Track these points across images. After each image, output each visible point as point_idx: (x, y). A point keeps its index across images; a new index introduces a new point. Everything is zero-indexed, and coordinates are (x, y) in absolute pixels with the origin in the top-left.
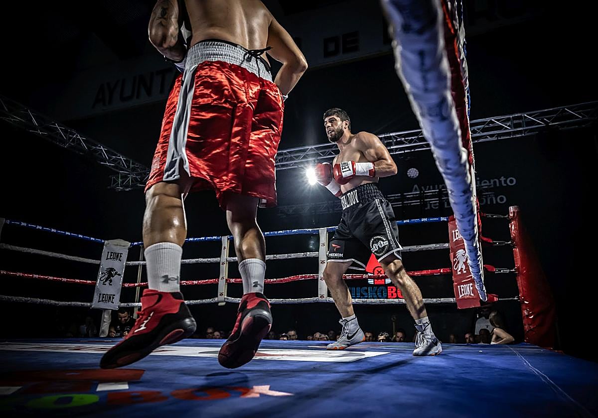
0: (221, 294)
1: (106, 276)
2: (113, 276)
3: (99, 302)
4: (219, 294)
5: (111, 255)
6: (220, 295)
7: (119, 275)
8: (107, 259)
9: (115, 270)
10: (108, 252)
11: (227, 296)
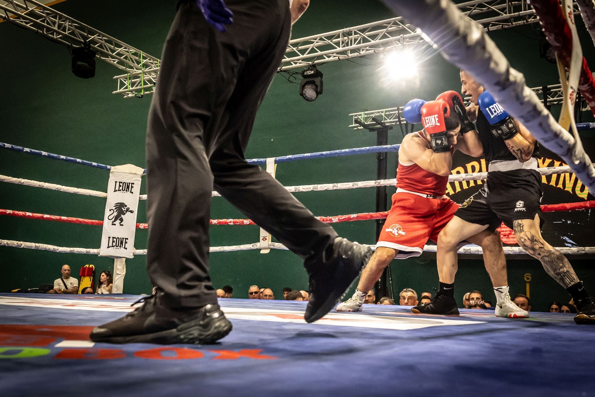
1: (115, 214)
2: (124, 214)
3: (108, 247)
4: (261, 238)
5: (120, 186)
7: (132, 212)
8: (115, 191)
9: (126, 206)
10: (116, 182)
11: (272, 241)
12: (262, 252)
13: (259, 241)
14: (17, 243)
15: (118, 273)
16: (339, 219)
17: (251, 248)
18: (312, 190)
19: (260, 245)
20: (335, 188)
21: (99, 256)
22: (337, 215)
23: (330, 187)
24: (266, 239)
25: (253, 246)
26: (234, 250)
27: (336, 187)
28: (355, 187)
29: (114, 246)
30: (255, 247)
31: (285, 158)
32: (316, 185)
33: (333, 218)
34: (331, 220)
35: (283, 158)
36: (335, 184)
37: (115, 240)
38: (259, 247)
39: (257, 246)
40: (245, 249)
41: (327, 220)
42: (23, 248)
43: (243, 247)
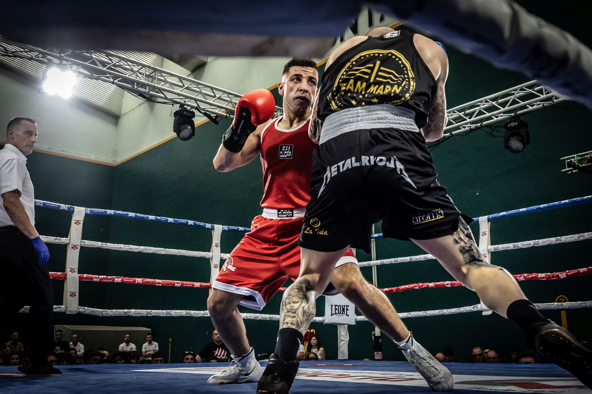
12: (484, 314)
13: (479, 303)
14: (255, 316)
15: (342, 339)
16: (567, 275)
17: (472, 310)
18: (533, 246)
19: (481, 307)
20: (558, 242)
21: (324, 323)
22: (564, 270)
23: (553, 241)
25: (474, 308)
26: (453, 312)
27: (559, 240)
29: (337, 314)
30: (475, 309)
31: (499, 216)
32: (537, 240)
33: (560, 274)
34: (558, 276)
35: (497, 216)
36: (559, 238)
37: (337, 307)
38: (480, 309)
39: (477, 308)
40: (465, 311)
41: (553, 277)
42: (260, 320)
43: (463, 309)
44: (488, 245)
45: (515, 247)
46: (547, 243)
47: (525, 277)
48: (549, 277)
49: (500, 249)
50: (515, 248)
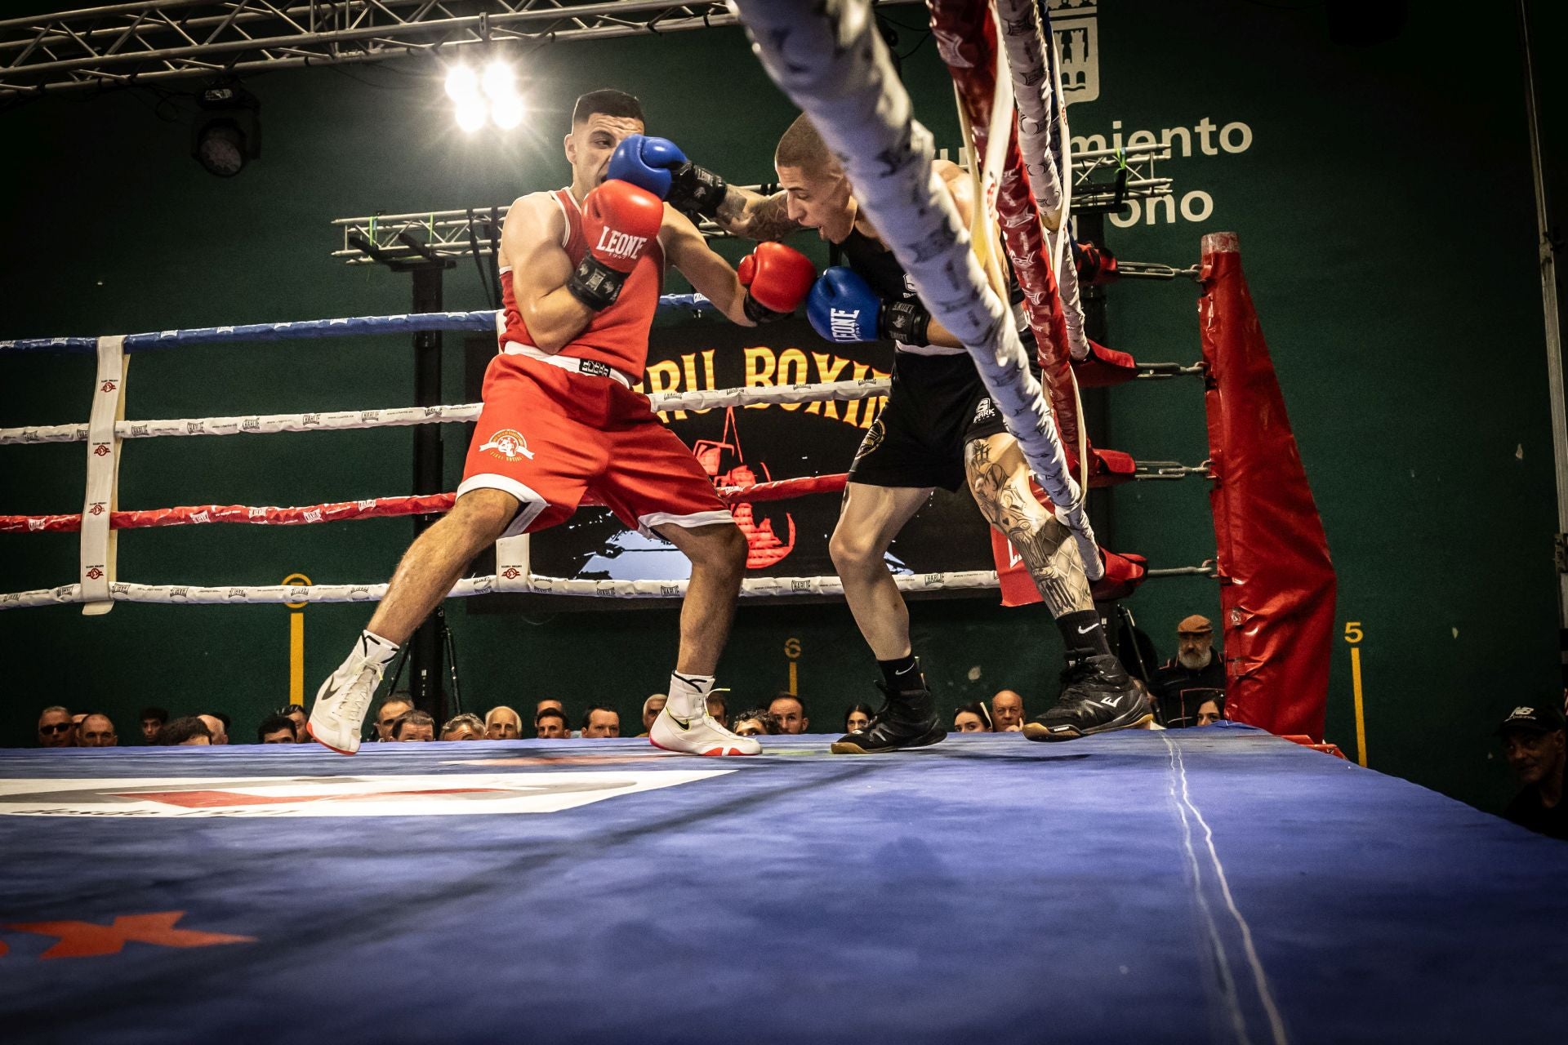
0: (95, 573)
4: (84, 571)
6: (89, 575)
11: (119, 579)
12: (88, 611)
13: (78, 581)
16: (323, 514)
17: (52, 600)
18: (241, 432)
19: (81, 592)
20: (311, 426)
22: (316, 502)
23: (295, 423)
24: (100, 574)
25: (59, 595)
27: (314, 422)
28: (371, 423)
30: (65, 598)
31: (157, 338)
32: (255, 417)
33: (307, 511)
34: (299, 516)
35: (151, 338)
36: (312, 414)
38: (79, 597)
39: (70, 594)
40: (31, 603)
41: (288, 517)
43: (28, 597)
44: (116, 419)
45: (191, 432)
46: (281, 427)
47: (211, 515)
48: (277, 517)
49: (149, 432)
50: (193, 434)
